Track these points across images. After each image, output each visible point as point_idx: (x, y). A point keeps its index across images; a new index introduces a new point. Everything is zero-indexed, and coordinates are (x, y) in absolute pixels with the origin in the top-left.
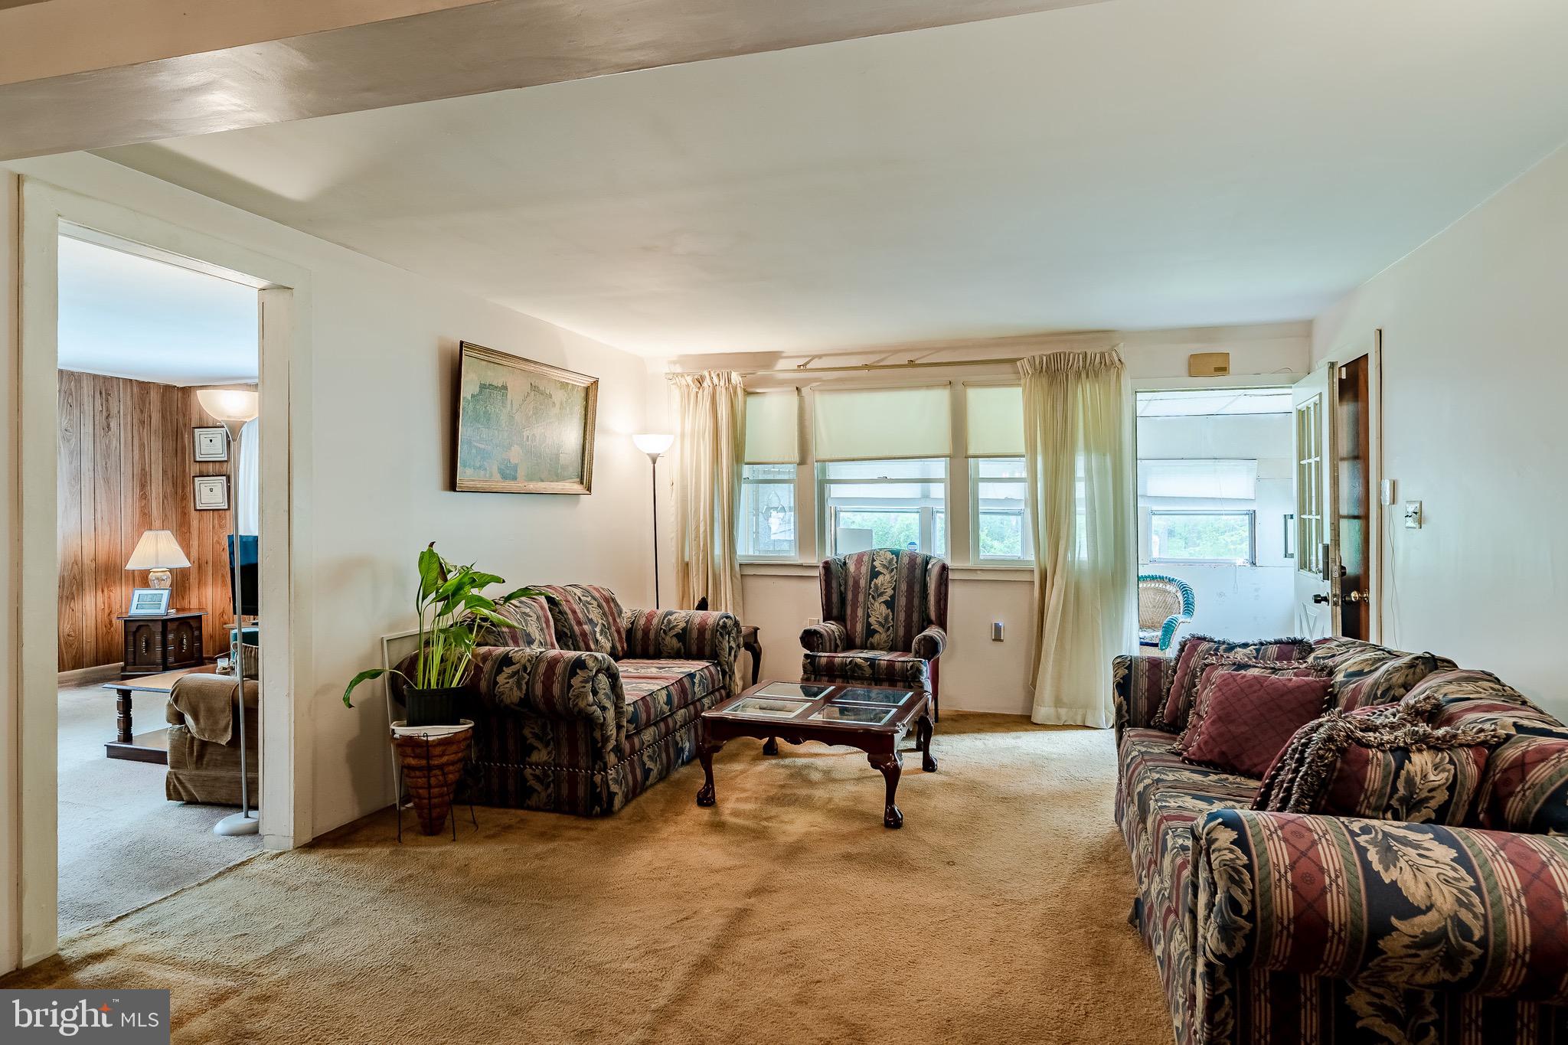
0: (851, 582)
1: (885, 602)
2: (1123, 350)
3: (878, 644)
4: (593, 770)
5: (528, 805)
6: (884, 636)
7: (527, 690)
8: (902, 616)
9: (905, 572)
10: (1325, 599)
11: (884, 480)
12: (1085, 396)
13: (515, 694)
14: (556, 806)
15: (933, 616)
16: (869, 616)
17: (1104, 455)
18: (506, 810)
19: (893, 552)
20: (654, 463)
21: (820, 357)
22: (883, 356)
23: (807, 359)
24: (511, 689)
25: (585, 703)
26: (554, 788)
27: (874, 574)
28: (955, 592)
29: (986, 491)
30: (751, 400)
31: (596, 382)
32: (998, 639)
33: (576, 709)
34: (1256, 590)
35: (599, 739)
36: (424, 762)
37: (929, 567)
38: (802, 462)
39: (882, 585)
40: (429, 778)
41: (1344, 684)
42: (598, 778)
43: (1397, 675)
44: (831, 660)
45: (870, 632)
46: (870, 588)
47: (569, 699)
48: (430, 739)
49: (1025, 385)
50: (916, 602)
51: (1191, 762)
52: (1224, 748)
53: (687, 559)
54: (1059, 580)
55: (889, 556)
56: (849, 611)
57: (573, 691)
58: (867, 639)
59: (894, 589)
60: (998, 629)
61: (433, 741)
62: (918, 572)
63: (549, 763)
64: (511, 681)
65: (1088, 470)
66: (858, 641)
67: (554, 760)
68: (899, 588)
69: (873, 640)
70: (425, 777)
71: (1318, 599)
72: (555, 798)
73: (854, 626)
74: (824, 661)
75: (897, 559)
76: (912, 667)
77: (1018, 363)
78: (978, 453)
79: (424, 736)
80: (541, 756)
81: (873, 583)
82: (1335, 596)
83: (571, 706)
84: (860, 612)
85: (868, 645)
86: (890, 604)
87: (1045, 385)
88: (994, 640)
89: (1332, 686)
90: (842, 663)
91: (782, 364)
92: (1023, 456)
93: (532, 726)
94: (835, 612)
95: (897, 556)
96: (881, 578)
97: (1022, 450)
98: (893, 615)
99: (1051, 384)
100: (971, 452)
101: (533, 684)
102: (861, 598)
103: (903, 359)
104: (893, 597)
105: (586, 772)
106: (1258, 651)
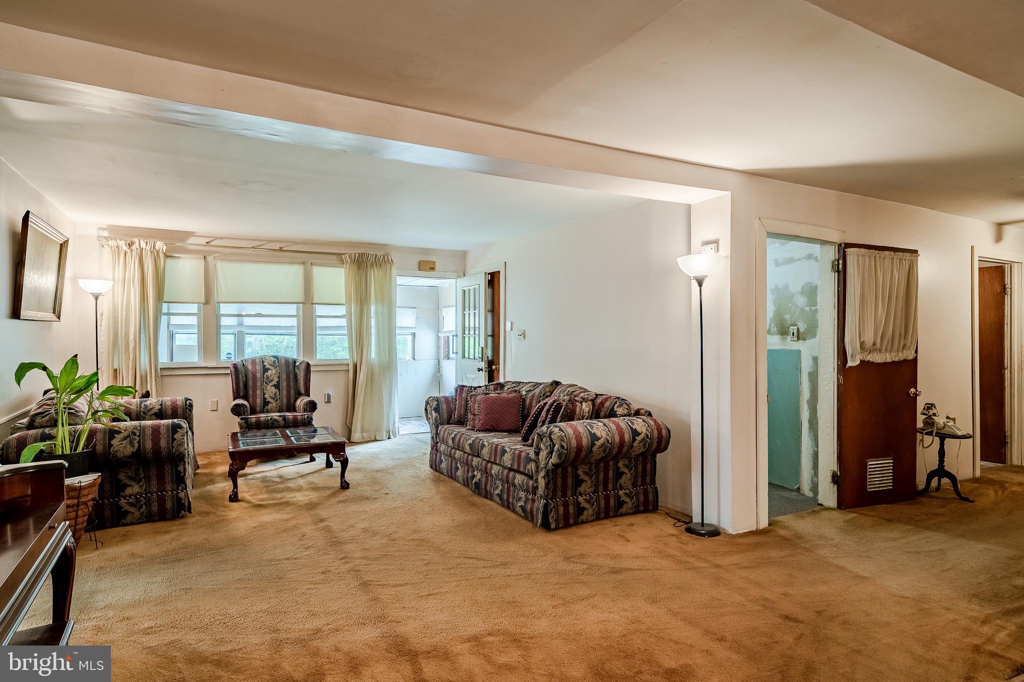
0: (250, 376)
1: (274, 385)
2: (394, 256)
3: (271, 410)
4: (178, 489)
5: (123, 523)
6: (274, 404)
7: (139, 446)
8: (285, 392)
9: (284, 368)
10: (482, 370)
11: (259, 315)
12: (374, 276)
13: (128, 450)
14: (149, 518)
15: (302, 391)
16: (264, 394)
17: (384, 306)
18: (106, 530)
19: (274, 357)
20: (97, 299)
21: (221, 238)
22: (263, 243)
23: (212, 239)
24: (125, 447)
25: (183, 449)
26: (146, 508)
27: (265, 370)
28: (313, 377)
29: (320, 322)
30: (168, 261)
31: (67, 241)
32: (329, 401)
33: (177, 453)
34: (416, 371)
35: (182, 471)
36: (76, 501)
37: (296, 365)
38: (207, 303)
39: (271, 376)
40: (77, 511)
41: (526, 395)
42: (182, 495)
43: (547, 389)
44: (258, 419)
45: (266, 403)
46: (264, 378)
47: (173, 447)
48: (82, 484)
49: (346, 267)
50: (292, 384)
51: (479, 431)
52: (492, 423)
53: (116, 367)
54: (363, 367)
55: (273, 359)
56: (251, 392)
57: (177, 442)
58: (264, 408)
59: (279, 377)
60: (329, 396)
61: (85, 485)
62: (291, 367)
63: (142, 493)
64: (124, 442)
65: (377, 314)
66: (258, 409)
67: (145, 490)
68: (282, 378)
69: (268, 408)
70: (74, 511)
71: (480, 370)
72: (146, 514)
73: (255, 400)
74: (253, 420)
75: (278, 361)
76: (307, 417)
77: (343, 256)
78: (318, 302)
79: (79, 483)
80: (134, 489)
81: (265, 375)
82: (486, 368)
83: (174, 451)
84: (258, 392)
85: (265, 410)
86: (277, 386)
87: (356, 266)
88: (326, 402)
89: (523, 396)
90: (265, 420)
91: (192, 240)
92: (344, 305)
93: (126, 472)
94: (242, 394)
95: (278, 359)
96: (270, 372)
97: (344, 302)
98: (279, 392)
99: (359, 269)
100: (314, 301)
101: (144, 442)
102: (258, 384)
103: (277, 246)
104: (278, 382)
105: (172, 492)
106: (486, 388)
